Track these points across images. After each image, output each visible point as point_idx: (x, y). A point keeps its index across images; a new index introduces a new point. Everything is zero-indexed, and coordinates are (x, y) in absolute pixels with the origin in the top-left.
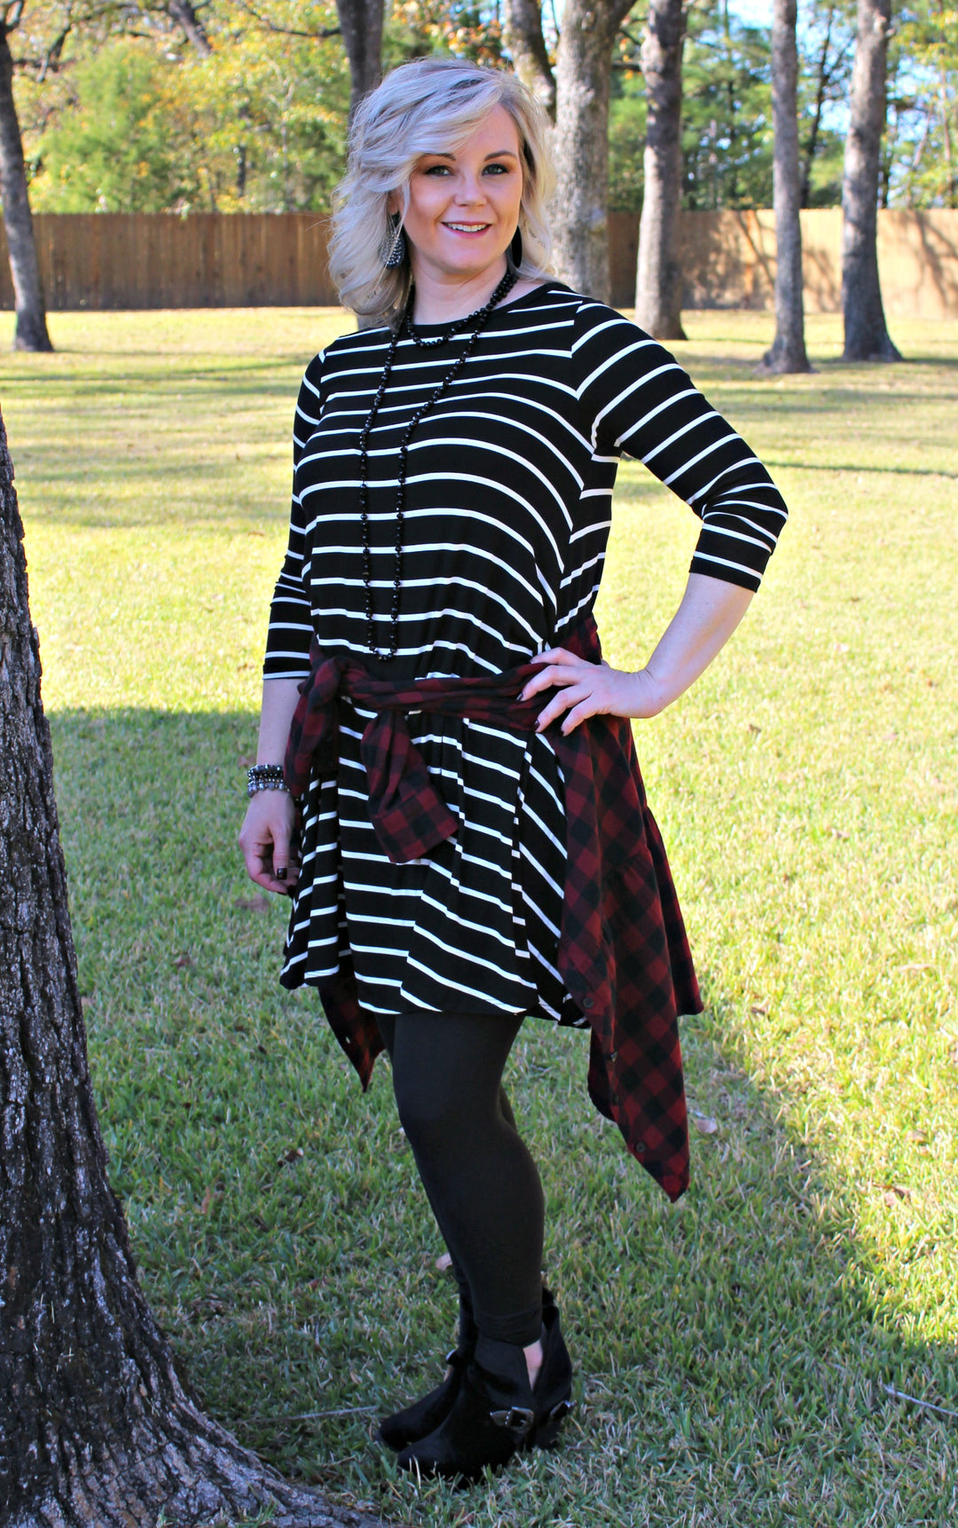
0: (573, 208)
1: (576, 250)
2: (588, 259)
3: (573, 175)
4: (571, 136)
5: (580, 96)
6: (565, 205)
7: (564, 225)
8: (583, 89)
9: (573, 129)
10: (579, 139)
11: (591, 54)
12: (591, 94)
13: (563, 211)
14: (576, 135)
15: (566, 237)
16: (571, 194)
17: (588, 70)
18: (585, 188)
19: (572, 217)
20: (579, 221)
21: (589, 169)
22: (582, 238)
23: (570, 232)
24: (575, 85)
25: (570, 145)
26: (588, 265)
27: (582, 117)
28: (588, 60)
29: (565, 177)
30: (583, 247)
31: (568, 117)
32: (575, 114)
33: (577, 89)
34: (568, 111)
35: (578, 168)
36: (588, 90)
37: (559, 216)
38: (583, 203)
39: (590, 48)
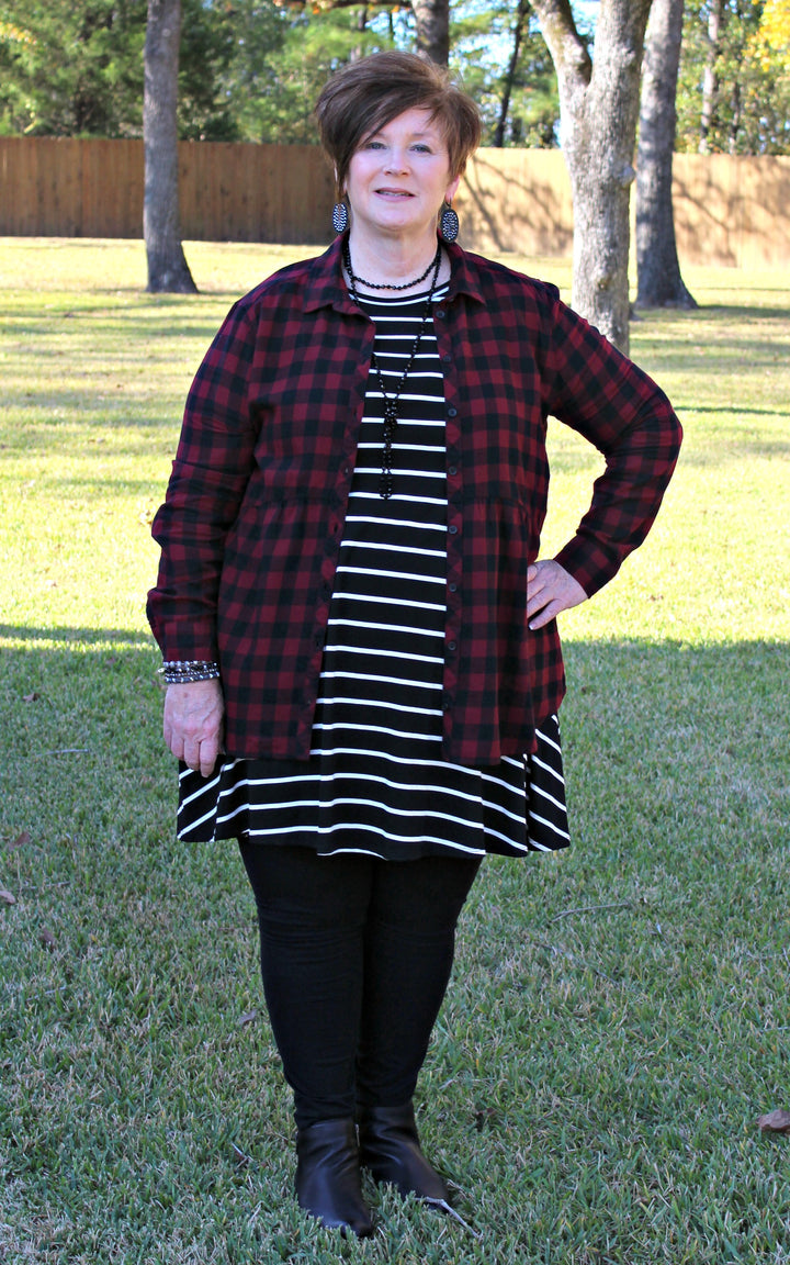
0: (606, 164)
1: (606, 205)
2: (616, 213)
3: (608, 133)
4: (608, 95)
5: (621, 57)
6: (599, 161)
7: (598, 180)
8: (624, 50)
9: (612, 88)
10: (616, 99)
11: (633, 17)
12: (631, 56)
13: (596, 167)
14: (615, 94)
15: (597, 192)
16: (605, 150)
17: (630, 33)
18: (619, 145)
19: (605, 173)
20: (611, 176)
21: (624, 128)
22: (613, 193)
23: (602, 187)
24: (616, 46)
25: (607, 104)
26: (616, 220)
27: (621, 77)
28: (630, 23)
29: (600, 135)
30: (613, 202)
31: (605, 77)
32: (615, 74)
33: (618, 50)
34: (608, 71)
35: (615, 125)
36: (629, 52)
37: (592, 172)
38: (616, 160)
39: (633, 12)
